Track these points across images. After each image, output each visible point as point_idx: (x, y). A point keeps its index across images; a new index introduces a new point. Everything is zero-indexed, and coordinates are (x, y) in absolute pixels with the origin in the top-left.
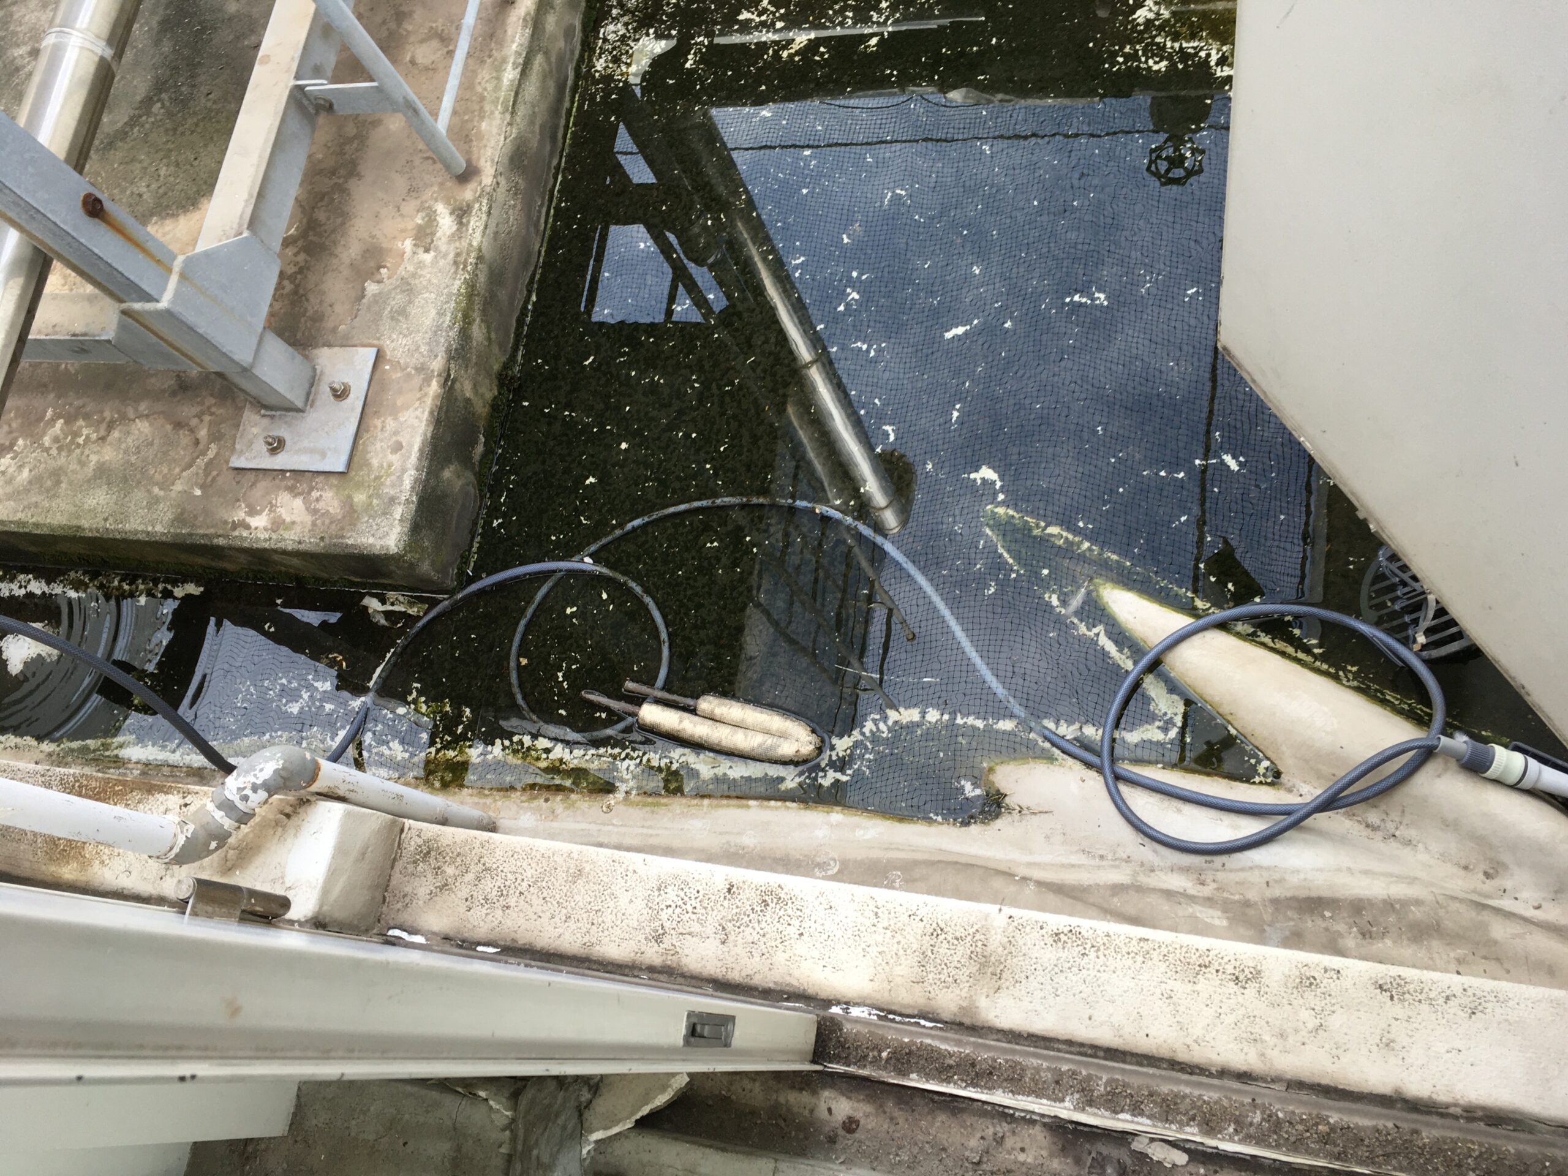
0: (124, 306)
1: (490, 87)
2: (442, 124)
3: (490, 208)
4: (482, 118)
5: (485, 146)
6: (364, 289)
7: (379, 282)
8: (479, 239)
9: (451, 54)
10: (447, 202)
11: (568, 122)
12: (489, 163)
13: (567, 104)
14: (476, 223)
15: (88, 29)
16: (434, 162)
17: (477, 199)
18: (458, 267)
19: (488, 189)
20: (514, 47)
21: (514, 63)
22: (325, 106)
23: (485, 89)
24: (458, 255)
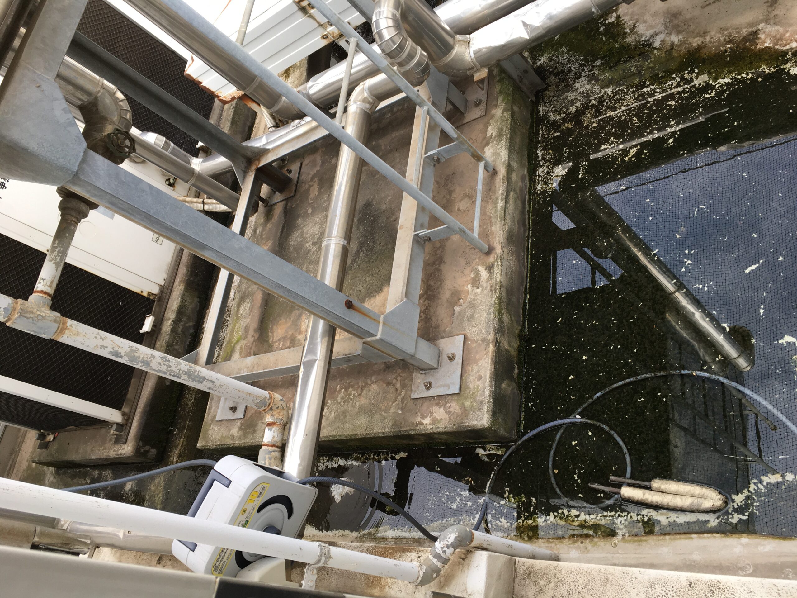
0: (364, 340)
1: (493, 212)
2: (476, 234)
3: (502, 263)
4: (492, 226)
5: (495, 237)
6: (454, 310)
7: (460, 306)
8: (499, 277)
9: (474, 202)
10: (483, 264)
11: (529, 215)
12: (498, 244)
13: (527, 208)
14: (497, 271)
15: (337, 236)
16: (475, 249)
17: (496, 261)
18: (492, 292)
19: (500, 255)
20: (500, 192)
21: (501, 199)
22: (428, 239)
23: (491, 213)
24: (491, 287)
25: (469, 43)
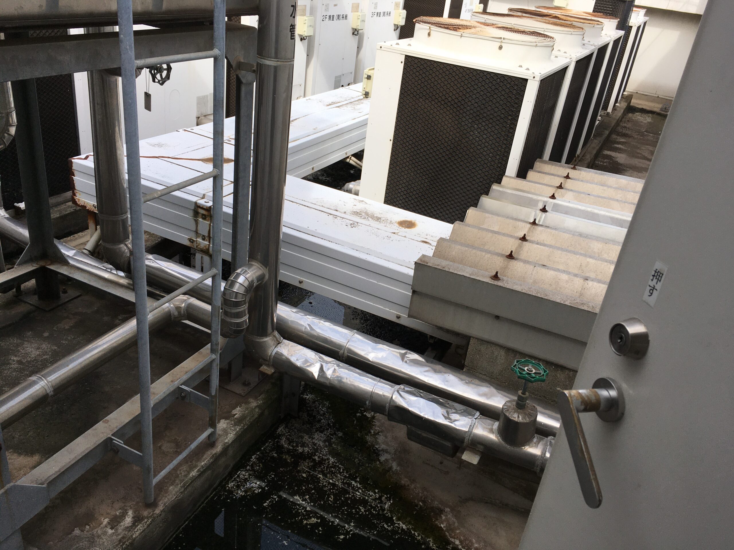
1: (183, 474)
2: (155, 481)
3: (150, 524)
4: (172, 484)
5: (166, 497)
6: (73, 530)
7: (82, 531)
8: (137, 535)
10: (135, 512)
11: (205, 501)
12: (162, 505)
13: (208, 494)
14: (140, 528)
15: (50, 382)
16: (141, 491)
17: (148, 518)
18: (120, 543)
19: (155, 515)
20: (203, 463)
21: (198, 470)
22: (115, 451)
24: (123, 538)
25: (279, 343)
